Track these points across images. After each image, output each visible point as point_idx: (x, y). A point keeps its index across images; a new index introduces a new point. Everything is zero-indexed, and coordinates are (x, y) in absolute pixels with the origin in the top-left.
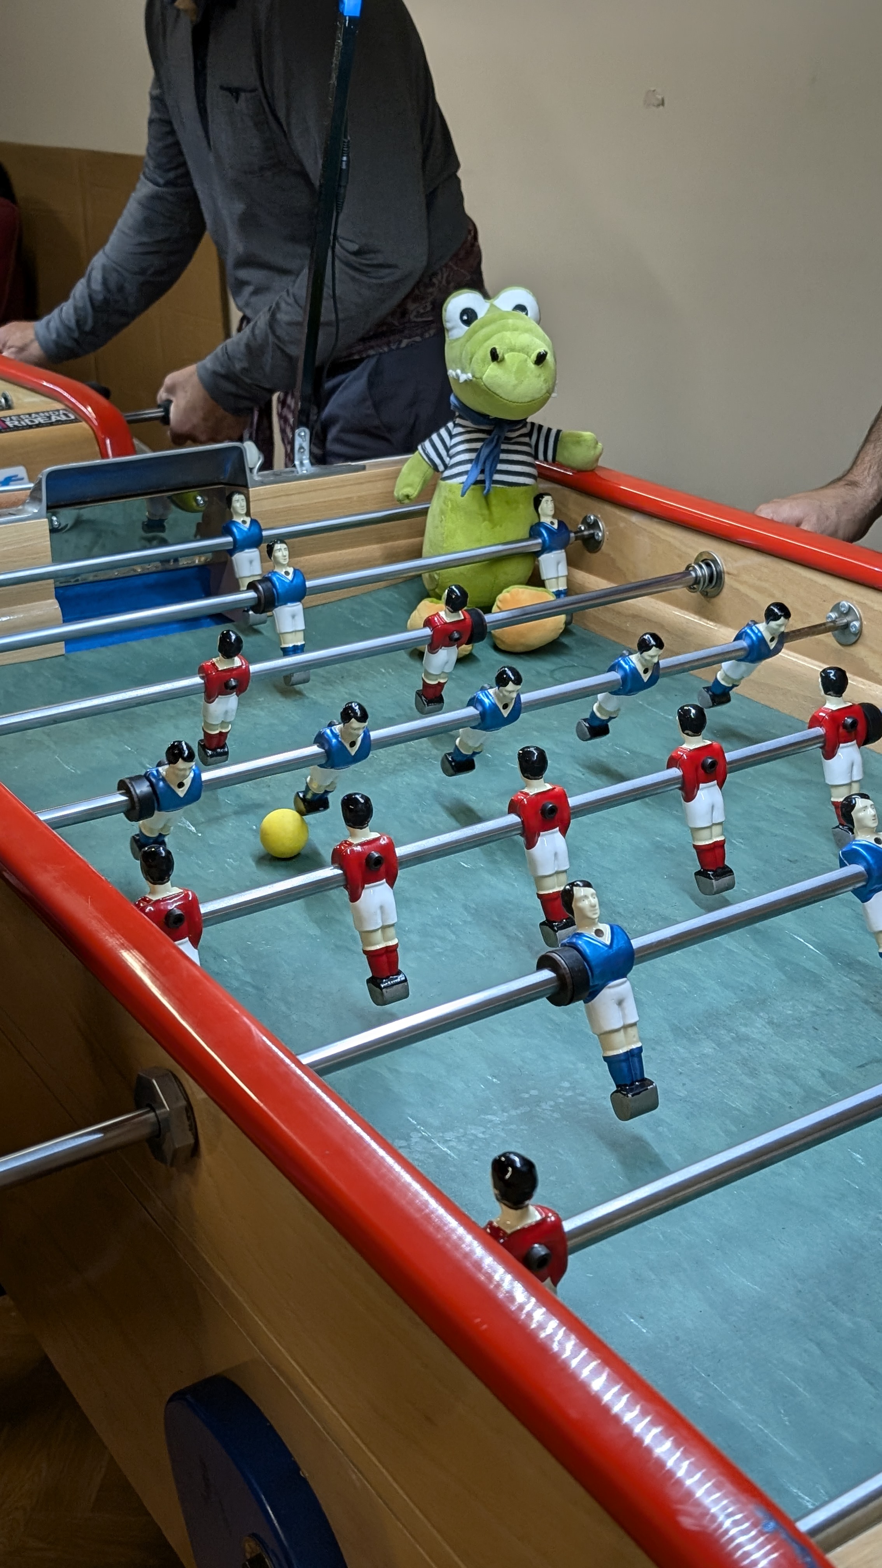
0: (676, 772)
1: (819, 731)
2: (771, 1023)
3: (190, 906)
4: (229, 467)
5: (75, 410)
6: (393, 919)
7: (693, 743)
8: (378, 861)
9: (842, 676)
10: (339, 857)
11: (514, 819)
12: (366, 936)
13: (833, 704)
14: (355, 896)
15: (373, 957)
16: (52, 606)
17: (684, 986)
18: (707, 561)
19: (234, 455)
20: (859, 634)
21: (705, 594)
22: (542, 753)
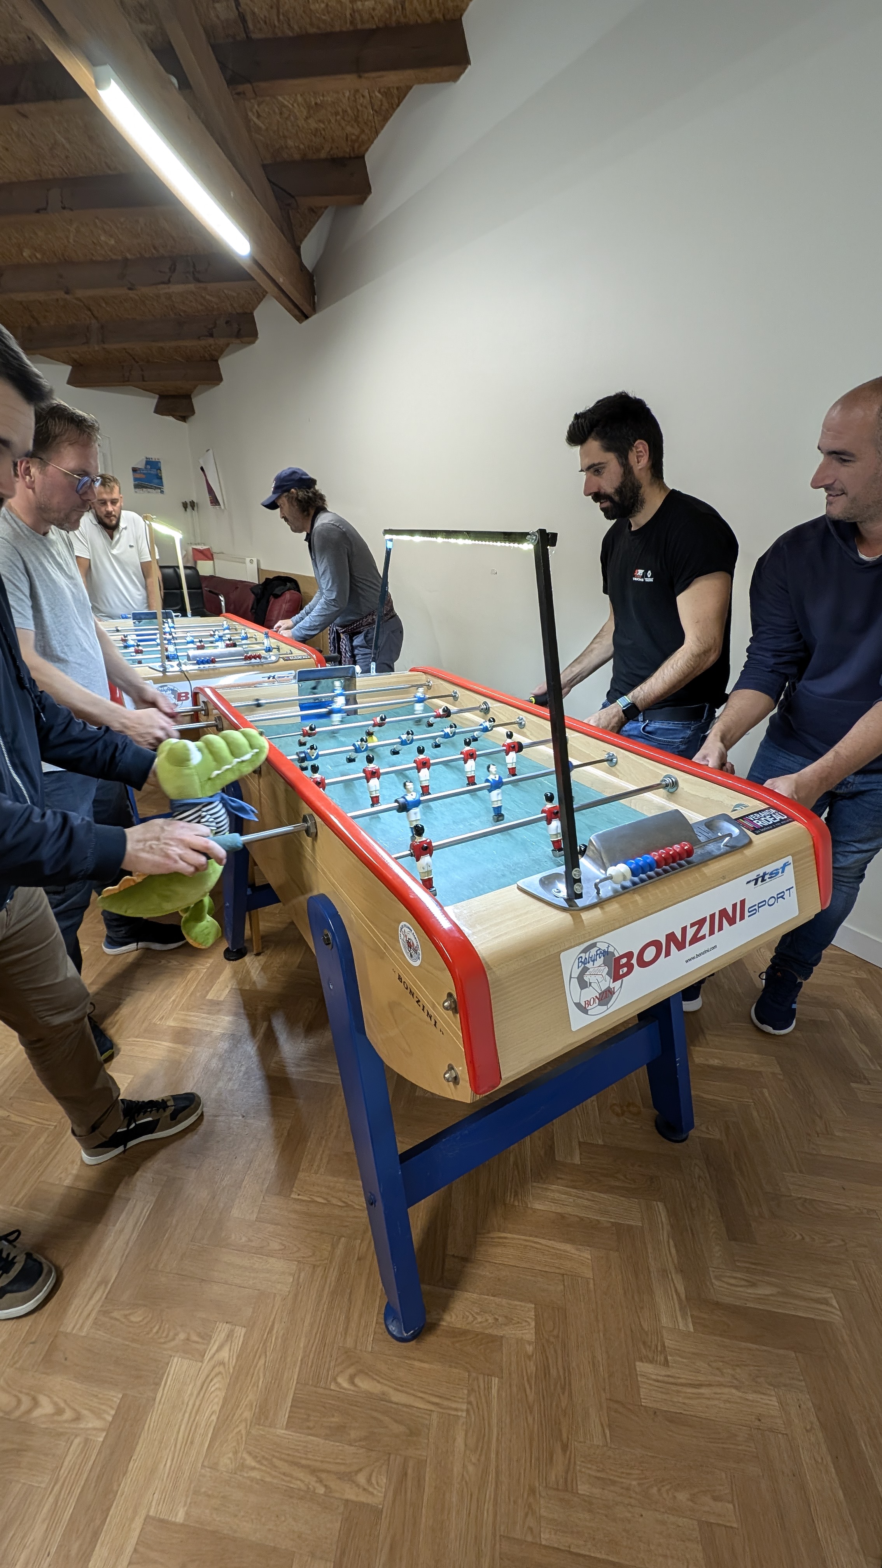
0: (462, 756)
1: (505, 748)
2: (480, 821)
3: (323, 780)
4: (351, 672)
5: (310, 655)
6: (378, 788)
7: (467, 748)
8: (375, 773)
9: (511, 733)
10: (364, 771)
11: (415, 765)
12: (371, 792)
13: (509, 741)
14: (368, 782)
15: (372, 798)
16: (298, 708)
17: (459, 812)
18: (485, 703)
19: (351, 669)
20: (524, 725)
21: (485, 713)
22: (423, 748)
